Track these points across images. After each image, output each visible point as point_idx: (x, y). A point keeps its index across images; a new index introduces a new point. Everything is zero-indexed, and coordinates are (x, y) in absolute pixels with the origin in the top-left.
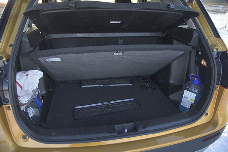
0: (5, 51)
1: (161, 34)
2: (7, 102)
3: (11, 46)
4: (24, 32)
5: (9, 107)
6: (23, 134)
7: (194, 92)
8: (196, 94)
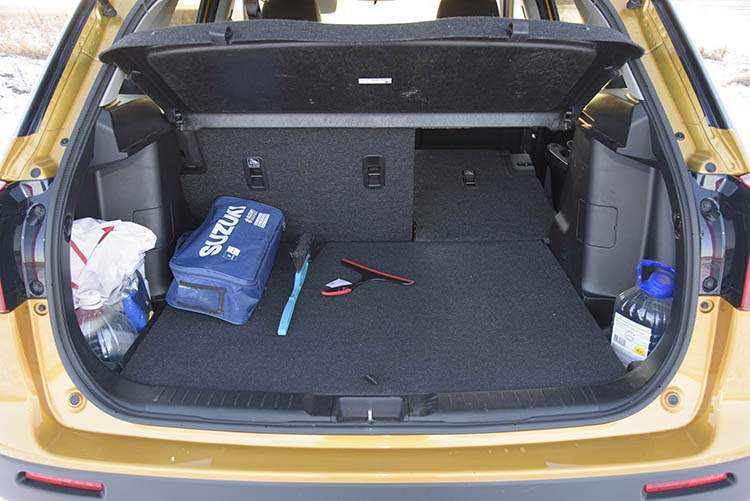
0: (48, 156)
1: (555, 119)
2: (39, 293)
3: (64, 142)
4: (104, 107)
5: (43, 307)
6: (72, 390)
7: (645, 323)
8: (650, 330)
